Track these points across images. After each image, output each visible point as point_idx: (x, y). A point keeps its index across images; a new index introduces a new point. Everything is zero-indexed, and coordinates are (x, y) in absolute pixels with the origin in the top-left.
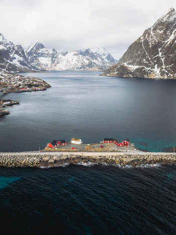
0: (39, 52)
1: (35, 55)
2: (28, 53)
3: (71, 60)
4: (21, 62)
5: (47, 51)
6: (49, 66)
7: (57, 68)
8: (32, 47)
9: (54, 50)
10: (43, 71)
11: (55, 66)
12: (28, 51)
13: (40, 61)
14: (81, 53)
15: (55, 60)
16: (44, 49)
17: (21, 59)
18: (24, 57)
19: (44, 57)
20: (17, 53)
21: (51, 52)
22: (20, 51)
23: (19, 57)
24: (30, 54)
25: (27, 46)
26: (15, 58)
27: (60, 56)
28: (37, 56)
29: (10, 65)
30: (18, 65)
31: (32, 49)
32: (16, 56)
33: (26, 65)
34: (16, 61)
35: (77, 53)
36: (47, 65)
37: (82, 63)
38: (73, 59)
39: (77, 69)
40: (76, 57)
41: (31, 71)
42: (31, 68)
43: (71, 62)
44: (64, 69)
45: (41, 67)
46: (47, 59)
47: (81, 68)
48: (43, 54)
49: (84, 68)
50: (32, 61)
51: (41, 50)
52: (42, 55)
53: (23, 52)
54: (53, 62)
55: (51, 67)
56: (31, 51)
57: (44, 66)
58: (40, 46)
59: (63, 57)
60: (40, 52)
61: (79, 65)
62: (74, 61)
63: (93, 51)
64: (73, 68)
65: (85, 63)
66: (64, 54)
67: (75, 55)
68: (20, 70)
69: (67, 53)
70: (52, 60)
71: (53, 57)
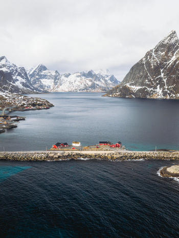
0: (41, 74)
1: (37, 77)
2: (30, 75)
3: (73, 82)
4: (23, 84)
5: (50, 73)
6: (52, 88)
7: (59, 90)
8: (34, 69)
9: (56, 72)
10: (46, 92)
11: (58, 87)
12: (31, 73)
13: (42, 82)
14: (84, 75)
15: (57, 82)
16: (47, 71)
17: (24, 81)
18: (27, 78)
19: (46, 78)
20: (19, 74)
21: (54, 74)
22: (22, 73)
23: (21, 79)
24: (32, 75)
25: (30, 68)
26: (18, 80)
27: (63, 77)
28: (40, 78)
29: (13, 86)
30: (21, 86)
31: (35, 71)
32: (19, 78)
33: (28, 87)
34: (19, 82)
35: (79, 74)
36: (50, 87)
37: (85, 85)
38: (75, 81)
39: (80, 90)
40: (79, 79)
41: (34, 92)
42: (33, 90)
43: (74, 83)
44: (67, 90)
45: (44, 89)
46: (49, 80)
47: (83, 90)
48: (46, 75)
49: (87, 90)
50: (35, 83)
51: (44, 72)
52: (45, 77)
53: (26, 74)
54: (55, 83)
55: (53, 89)
56: (33, 73)
57: (46, 88)
58: (43, 68)
59: (66, 79)
60: (43, 74)
61: (82, 86)
62: (77, 83)
63: (97, 73)
64: (76, 90)
65: (88, 84)
66: (67, 76)
67: (78, 76)
68: (23, 91)
69: (70, 74)
70: (55, 82)
71: (56, 78)
